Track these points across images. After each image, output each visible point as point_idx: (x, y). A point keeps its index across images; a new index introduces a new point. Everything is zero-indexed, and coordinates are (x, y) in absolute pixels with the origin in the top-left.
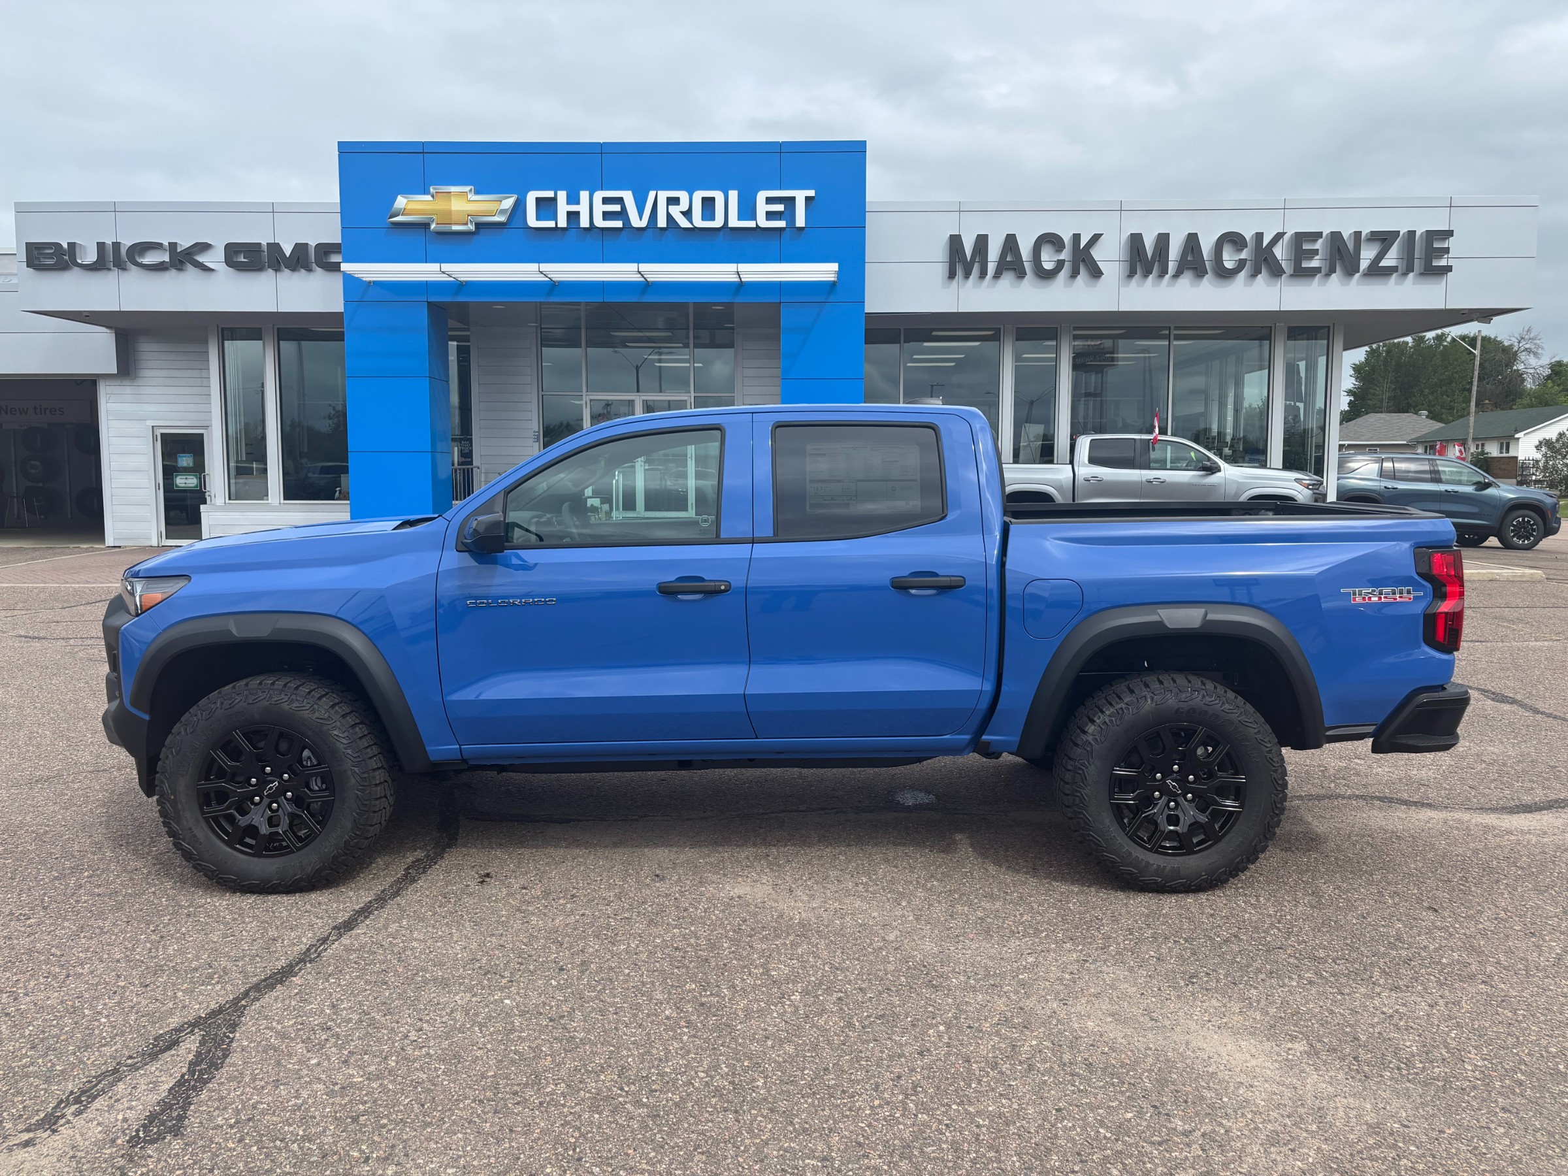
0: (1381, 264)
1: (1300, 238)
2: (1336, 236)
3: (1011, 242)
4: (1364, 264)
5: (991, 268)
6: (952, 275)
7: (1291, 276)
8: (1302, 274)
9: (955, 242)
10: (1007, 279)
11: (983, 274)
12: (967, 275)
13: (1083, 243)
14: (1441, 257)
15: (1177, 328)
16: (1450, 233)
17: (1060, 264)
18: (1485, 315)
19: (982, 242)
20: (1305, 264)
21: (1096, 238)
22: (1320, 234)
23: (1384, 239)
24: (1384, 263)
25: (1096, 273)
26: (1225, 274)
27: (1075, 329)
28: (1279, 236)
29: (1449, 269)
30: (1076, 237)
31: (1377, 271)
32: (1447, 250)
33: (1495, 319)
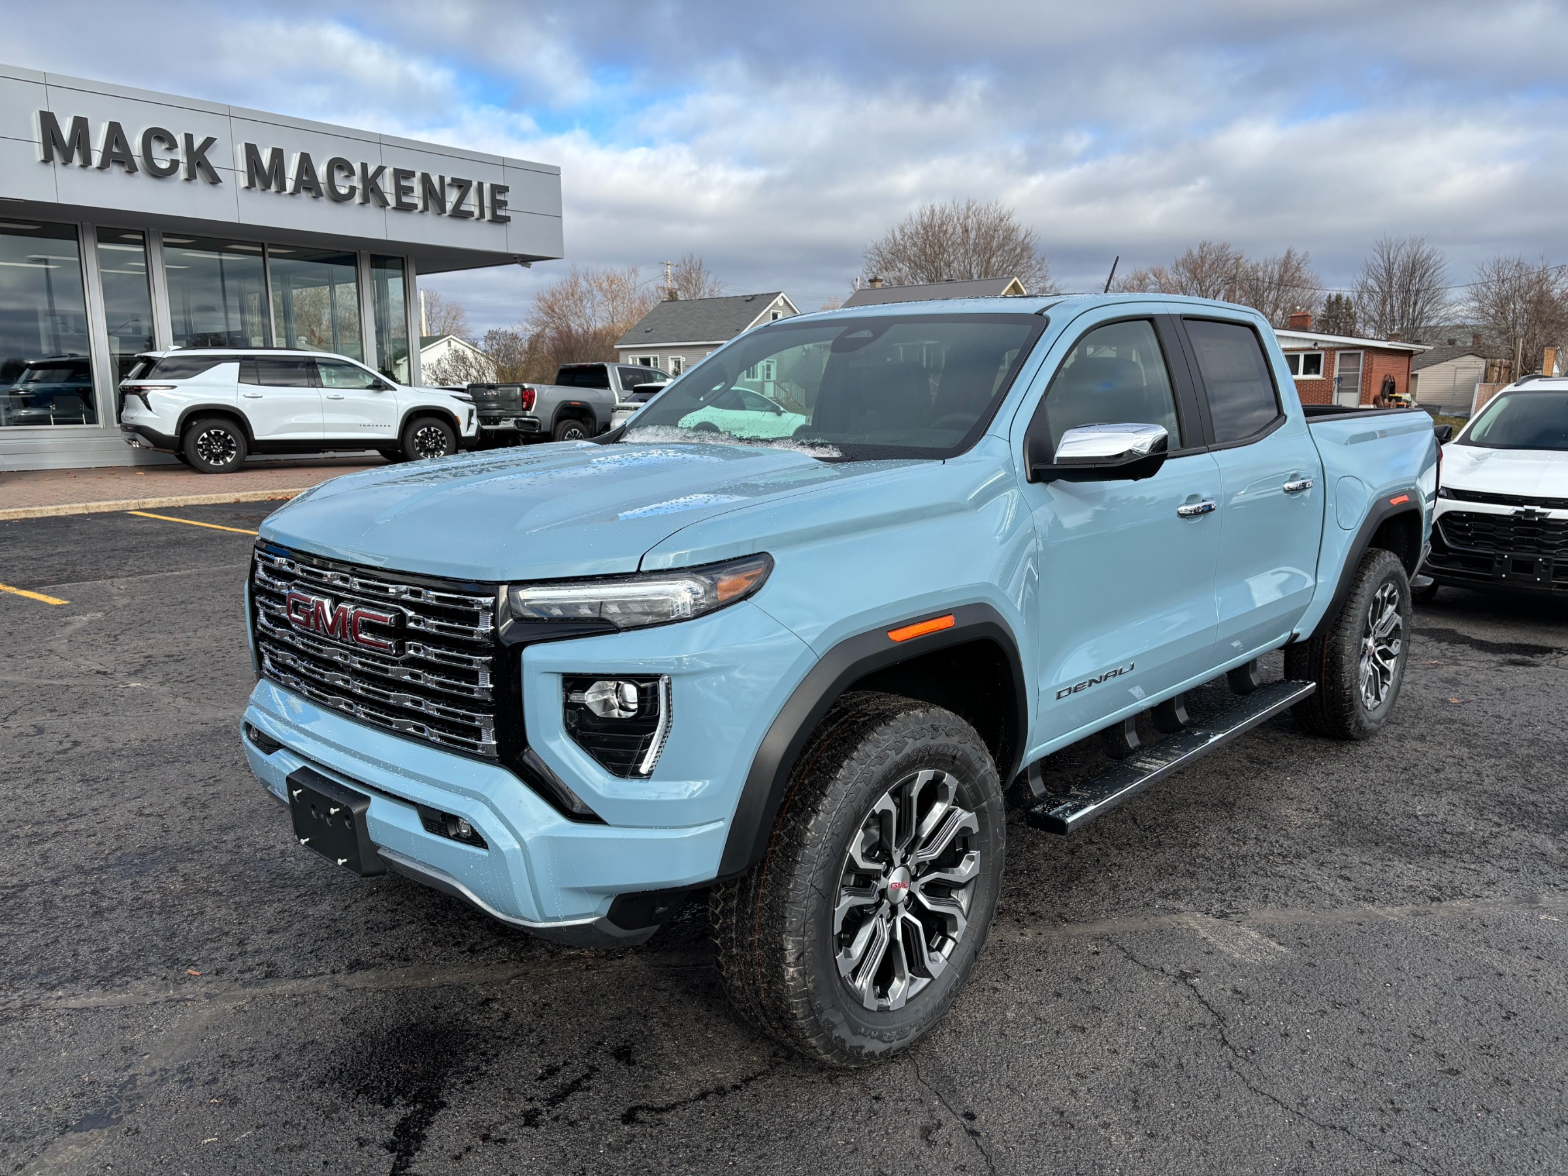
0: (462, 208)
1: (401, 175)
2: (426, 179)
3: (116, 133)
4: (449, 207)
5: (96, 159)
6: (48, 159)
7: (394, 208)
8: (404, 208)
9: (48, 121)
10: (116, 170)
11: (86, 162)
12: (67, 160)
13: (197, 143)
14: (500, 207)
15: (271, 246)
16: (504, 189)
17: (175, 164)
18: (525, 260)
19: (80, 124)
20: (405, 199)
21: (209, 142)
22: (412, 174)
23: (462, 186)
24: (463, 208)
25: (215, 180)
26: (338, 199)
27: (166, 235)
28: (381, 169)
29: (505, 220)
30: (189, 138)
31: (459, 214)
32: (505, 203)
33: (534, 264)
